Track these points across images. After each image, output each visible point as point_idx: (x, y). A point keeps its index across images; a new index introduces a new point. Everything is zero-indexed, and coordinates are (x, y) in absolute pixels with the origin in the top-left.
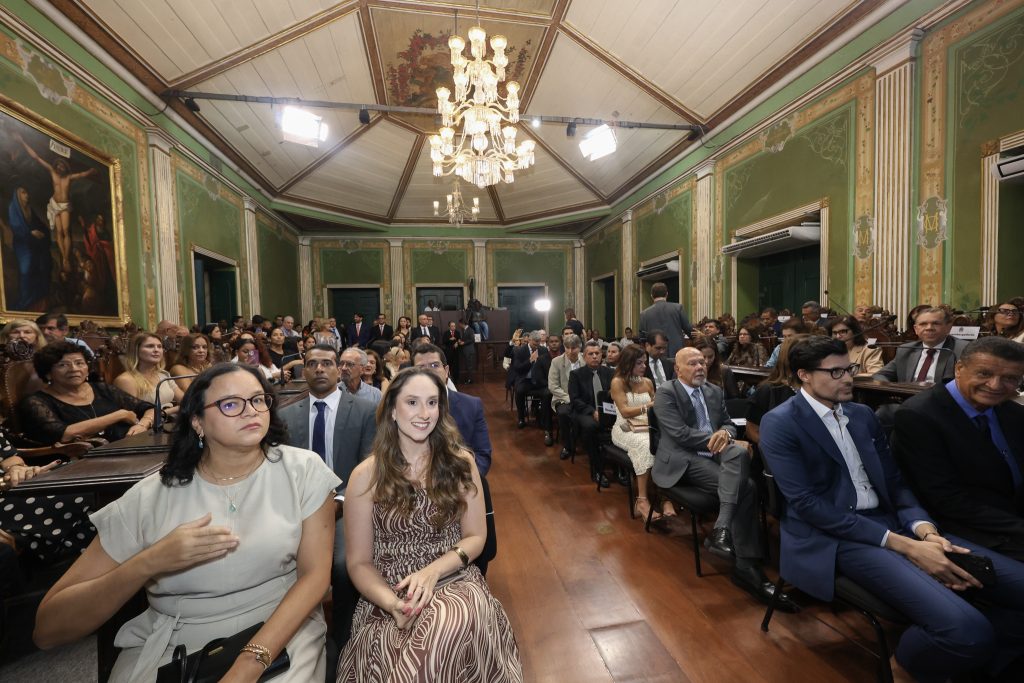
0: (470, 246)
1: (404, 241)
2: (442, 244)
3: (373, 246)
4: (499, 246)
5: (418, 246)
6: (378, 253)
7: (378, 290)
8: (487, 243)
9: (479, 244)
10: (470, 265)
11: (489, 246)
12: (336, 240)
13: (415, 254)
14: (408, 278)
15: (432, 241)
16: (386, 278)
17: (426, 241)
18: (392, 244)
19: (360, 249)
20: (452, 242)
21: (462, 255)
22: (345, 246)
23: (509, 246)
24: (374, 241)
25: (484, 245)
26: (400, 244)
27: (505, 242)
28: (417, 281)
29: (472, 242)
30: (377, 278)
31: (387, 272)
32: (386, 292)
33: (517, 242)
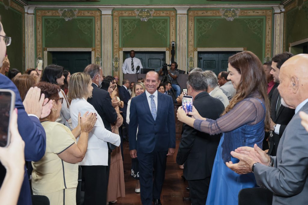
0: (173, 13)
1: (114, 10)
2: (148, 12)
3: (87, 14)
4: (200, 13)
5: (126, 14)
6: (90, 21)
7: (90, 53)
8: (189, 10)
9: (182, 11)
10: (172, 31)
11: (191, 13)
12: (56, 10)
13: (123, 21)
14: (117, 43)
15: (138, 10)
16: (97, 43)
17: (132, 10)
18: (103, 13)
19: (76, 17)
20: (156, 10)
21: (165, 21)
22: (63, 15)
23: (209, 13)
24: (88, 10)
25: (185, 12)
26: (110, 12)
27: (207, 10)
28: (124, 46)
29: (175, 10)
30: (89, 43)
31: (98, 38)
32: (97, 56)
33: (217, 10)
